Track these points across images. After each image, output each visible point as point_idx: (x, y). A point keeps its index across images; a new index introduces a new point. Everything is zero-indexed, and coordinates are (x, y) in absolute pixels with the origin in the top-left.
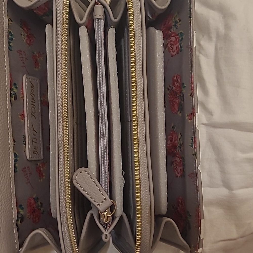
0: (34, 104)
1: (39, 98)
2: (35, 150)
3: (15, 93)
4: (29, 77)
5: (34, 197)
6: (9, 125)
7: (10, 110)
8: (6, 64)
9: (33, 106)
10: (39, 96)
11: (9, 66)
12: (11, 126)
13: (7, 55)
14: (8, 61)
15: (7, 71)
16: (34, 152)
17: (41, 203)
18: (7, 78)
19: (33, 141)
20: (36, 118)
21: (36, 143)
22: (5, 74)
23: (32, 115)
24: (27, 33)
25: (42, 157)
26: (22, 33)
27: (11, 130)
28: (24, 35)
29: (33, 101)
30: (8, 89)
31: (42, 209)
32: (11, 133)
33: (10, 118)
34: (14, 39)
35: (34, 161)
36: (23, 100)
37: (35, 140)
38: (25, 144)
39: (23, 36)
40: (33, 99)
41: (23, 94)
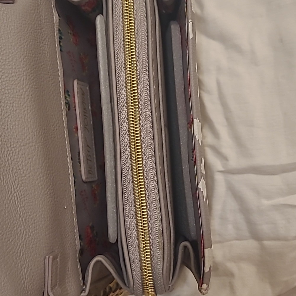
0: (86, 115)
1: (90, 107)
2: (90, 169)
3: (68, 102)
4: (80, 82)
5: (91, 225)
6: (66, 140)
7: (66, 122)
8: (60, 67)
9: (85, 117)
10: (90, 105)
11: (62, 70)
12: (68, 142)
13: (60, 57)
14: (61, 64)
15: (61, 76)
16: (89, 172)
17: (96, 233)
18: (61, 84)
19: (87, 159)
20: (89, 132)
21: (91, 161)
22: (59, 79)
23: (85, 127)
24: (73, 31)
25: (97, 178)
26: (69, 32)
27: (69, 146)
28: (71, 33)
29: (85, 111)
30: (62, 97)
31: (97, 239)
32: (69, 149)
33: (67, 131)
34: (63, 37)
35: (89, 182)
36: (75, 110)
37: (89, 158)
38: (80, 163)
39: (70, 35)
40: (85, 109)
41: (75, 102)
